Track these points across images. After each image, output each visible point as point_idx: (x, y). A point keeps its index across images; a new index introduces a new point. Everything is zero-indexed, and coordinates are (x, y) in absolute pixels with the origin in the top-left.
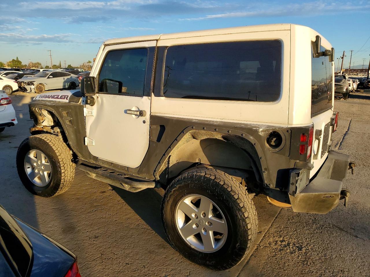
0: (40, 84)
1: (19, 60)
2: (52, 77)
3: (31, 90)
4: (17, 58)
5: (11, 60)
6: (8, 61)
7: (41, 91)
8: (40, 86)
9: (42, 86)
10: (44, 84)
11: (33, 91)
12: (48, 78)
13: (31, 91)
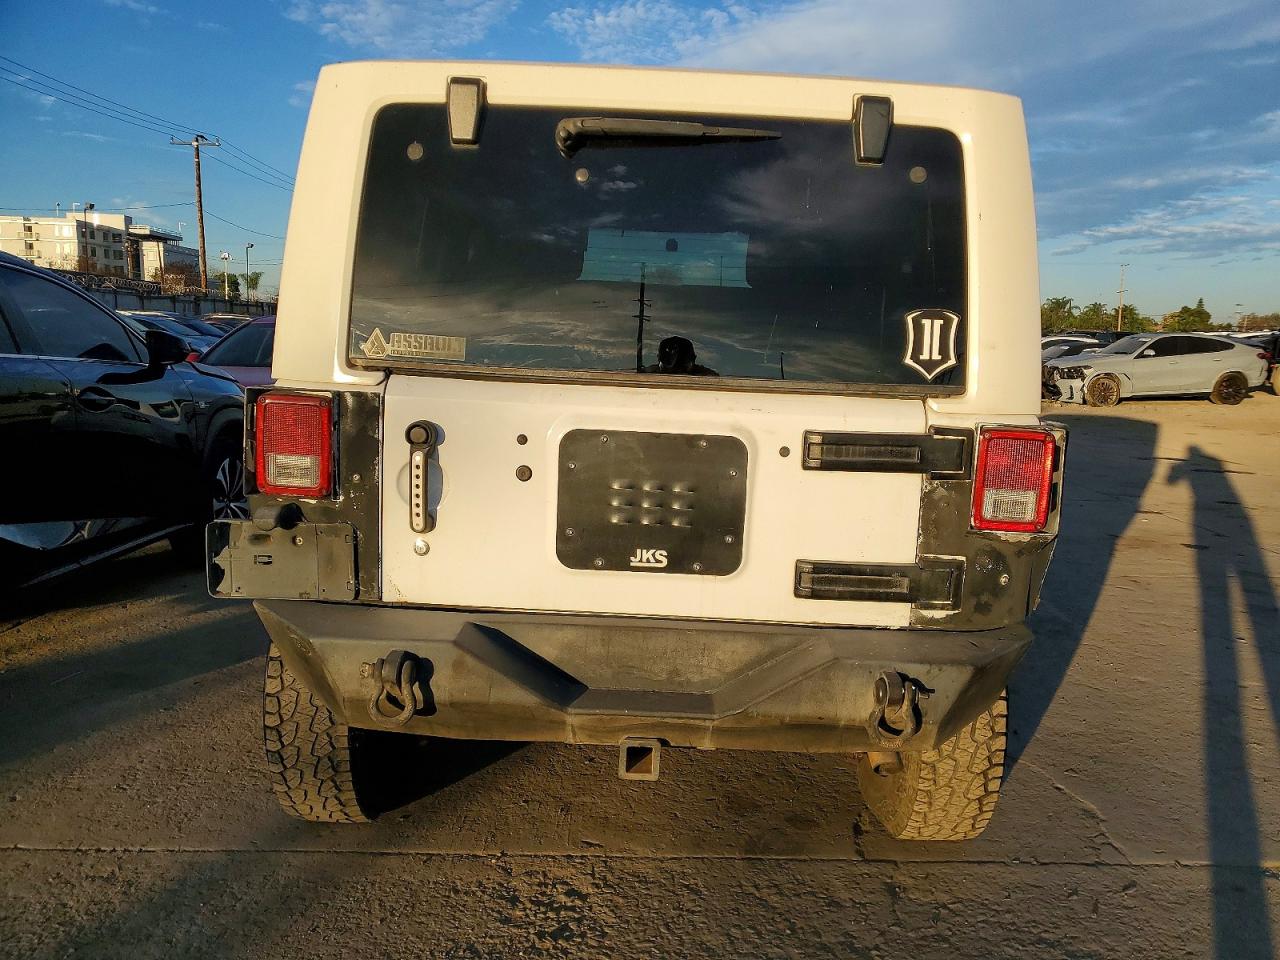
0: (1108, 375)
1: (1207, 308)
2: (1152, 353)
3: (1072, 395)
4: (1201, 301)
5: (1178, 310)
6: (1168, 313)
7: (1105, 400)
8: (1106, 381)
9: (1113, 385)
10: (1122, 378)
11: (1078, 397)
12: (1141, 356)
13: (1071, 398)
